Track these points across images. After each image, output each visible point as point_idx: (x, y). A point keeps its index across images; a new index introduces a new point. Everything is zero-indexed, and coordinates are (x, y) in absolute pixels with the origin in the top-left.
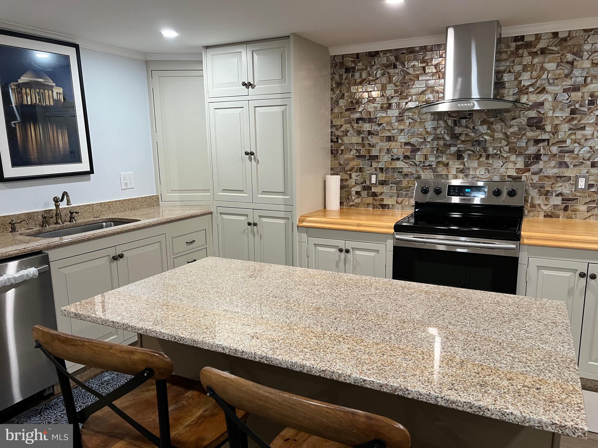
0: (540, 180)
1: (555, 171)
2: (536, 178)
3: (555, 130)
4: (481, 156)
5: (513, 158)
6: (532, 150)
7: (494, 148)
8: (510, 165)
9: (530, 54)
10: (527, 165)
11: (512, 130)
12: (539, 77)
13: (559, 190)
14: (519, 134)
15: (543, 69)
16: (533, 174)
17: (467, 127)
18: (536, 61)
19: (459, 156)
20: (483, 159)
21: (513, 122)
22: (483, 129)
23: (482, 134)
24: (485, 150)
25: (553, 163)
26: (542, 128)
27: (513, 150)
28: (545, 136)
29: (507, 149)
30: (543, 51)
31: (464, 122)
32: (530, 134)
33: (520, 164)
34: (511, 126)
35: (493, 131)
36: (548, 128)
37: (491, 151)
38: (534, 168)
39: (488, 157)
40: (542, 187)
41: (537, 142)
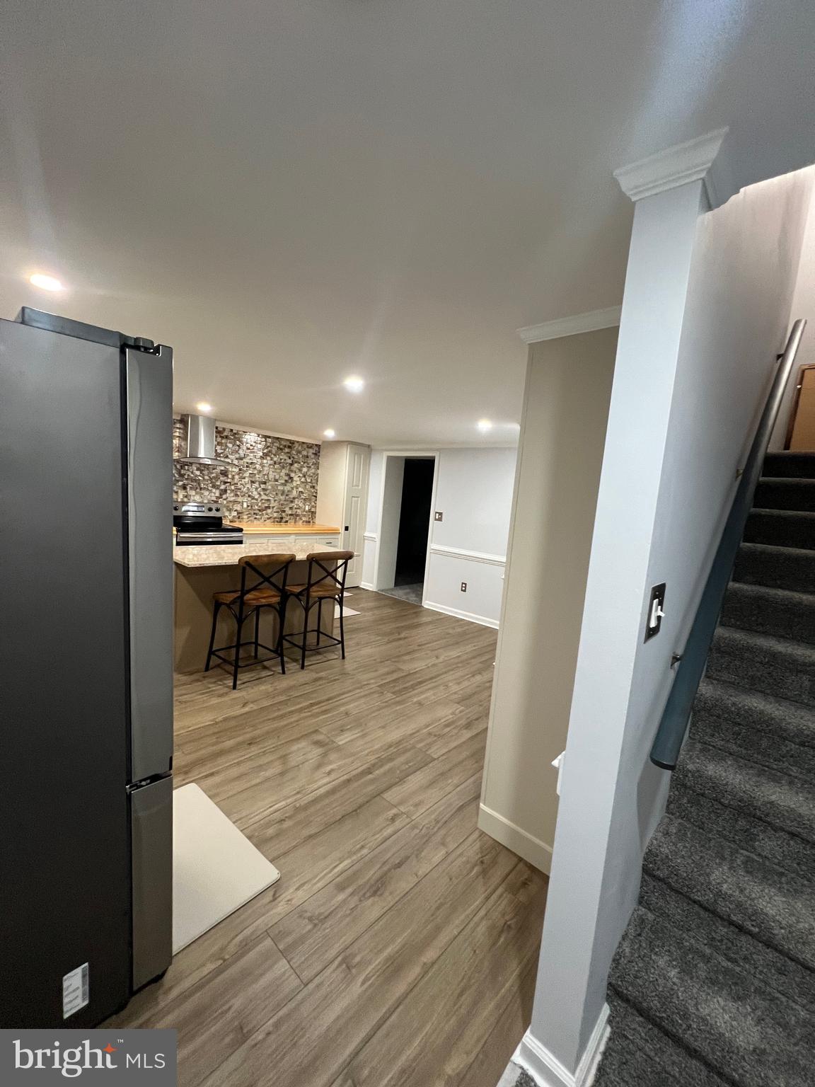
0: (227, 503)
1: (234, 498)
2: (225, 502)
3: (233, 478)
4: (197, 488)
5: (214, 490)
6: (223, 487)
7: (204, 484)
8: (213, 494)
9: (221, 437)
10: (221, 495)
11: (213, 475)
12: (225, 450)
13: (235, 508)
14: (217, 478)
15: (226, 446)
16: (224, 499)
17: (188, 470)
18: (223, 441)
19: (184, 487)
20: (198, 490)
21: (214, 471)
22: (198, 473)
23: (197, 476)
24: (199, 484)
25: (232, 495)
26: (227, 476)
27: (214, 486)
28: (229, 480)
29: (211, 485)
30: (227, 437)
31: (186, 467)
32: (222, 478)
33: (217, 494)
34: (213, 473)
35: (203, 474)
36: (230, 476)
37: (202, 486)
38: (224, 496)
39: (201, 489)
40: (228, 507)
41: (225, 483)
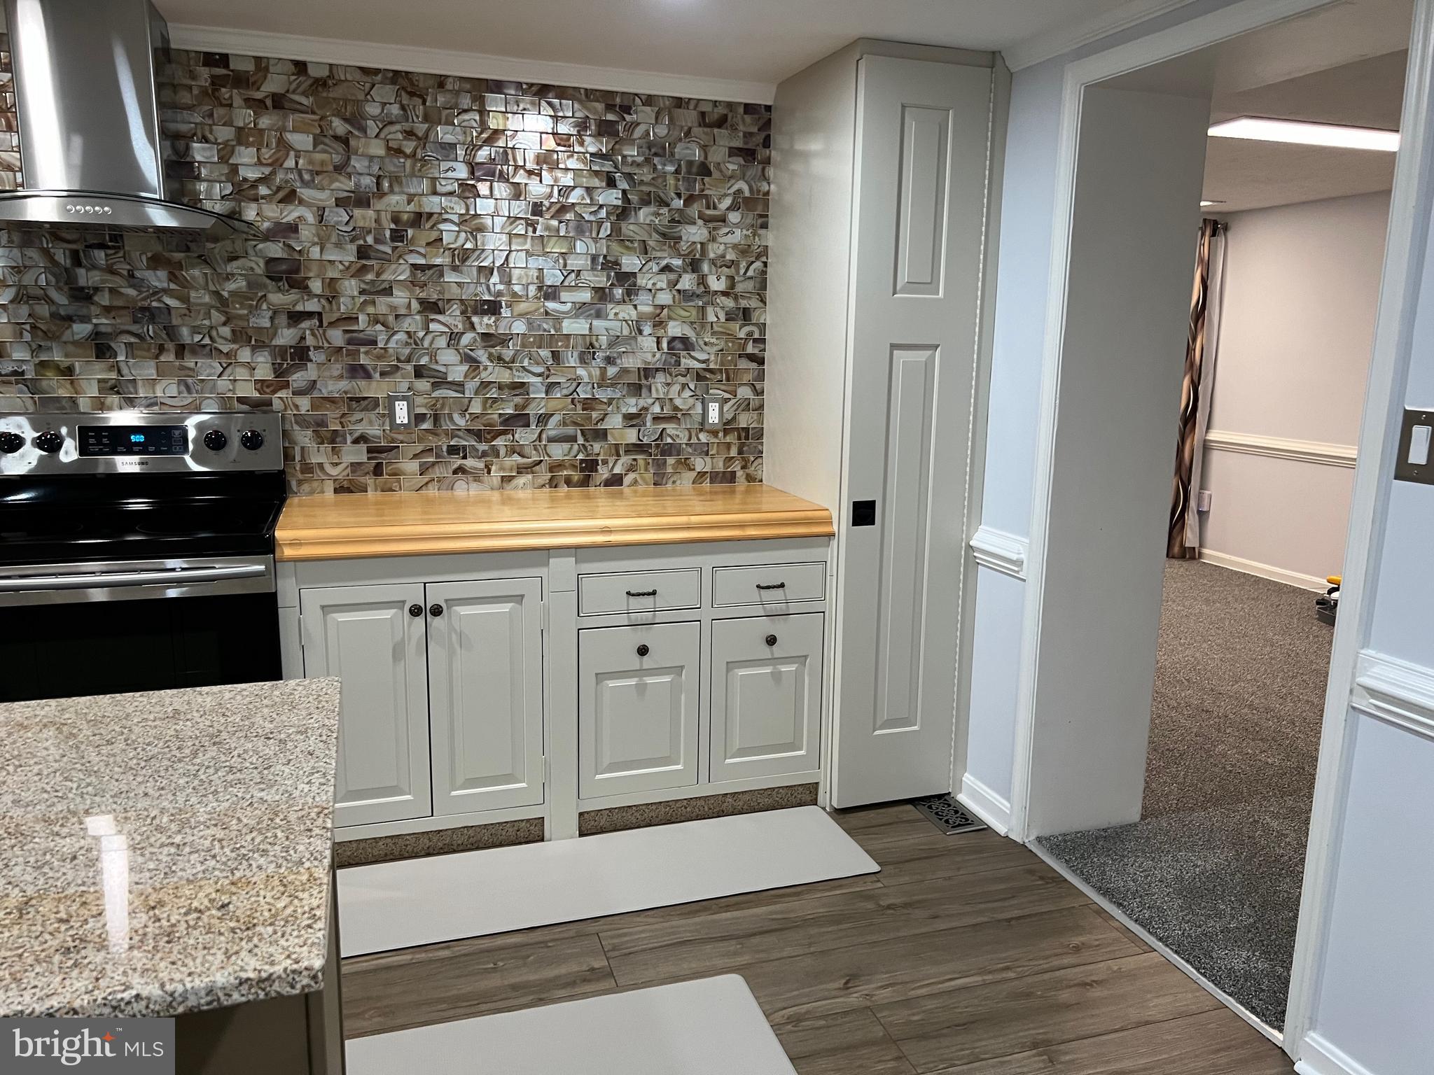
0: (314, 407)
1: (344, 385)
2: (304, 403)
3: (332, 296)
4: (161, 349)
5: (245, 355)
6: (286, 337)
7: (195, 330)
8: (241, 374)
9: (249, 102)
10: (279, 372)
11: (232, 286)
12: (277, 164)
13: (360, 429)
14: (253, 295)
15: (284, 146)
16: (297, 393)
17: (111, 271)
18: (264, 122)
19: (101, 348)
20: (169, 357)
21: (232, 267)
22: (158, 279)
23: (156, 293)
24: (171, 332)
25: (337, 369)
26: (300, 285)
27: (240, 336)
28: (312, 306)
29: (226, 331)
30: (278, 102)
31: (100, 256)
32: (277, 298)
33: (264, 372)
34: (229, 277)
35: (185, 284)
36: (316, 286)
37: (185, 335)
38: (298, 378)
39: (181, 350)
40: (322, 423)
41: (296, 318)
